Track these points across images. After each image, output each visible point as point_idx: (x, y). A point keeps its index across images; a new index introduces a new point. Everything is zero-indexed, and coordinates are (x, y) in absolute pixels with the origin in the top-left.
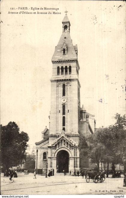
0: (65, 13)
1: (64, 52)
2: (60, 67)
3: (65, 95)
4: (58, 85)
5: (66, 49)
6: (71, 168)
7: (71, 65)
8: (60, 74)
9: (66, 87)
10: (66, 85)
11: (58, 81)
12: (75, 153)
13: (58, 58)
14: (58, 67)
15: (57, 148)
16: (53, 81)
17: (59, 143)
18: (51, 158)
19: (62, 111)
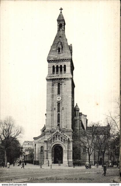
0: (60, 11)
1: (59, 51)
2: (55, 66)
3: (60, 94)
4: (53, 84)
5: (61, 48)
6: (65, 159)
7: (65, 64)
8: (55, 73)
9: (61, 86)
10: (61, 84)
11: (53, 80)
12: (69, 147)
13: (54, 57)
14: (54, 66)
15: (53, 142)
16: (48, 80)
17: (54, 138)
18: (47, 151)
19: (57, 109)
